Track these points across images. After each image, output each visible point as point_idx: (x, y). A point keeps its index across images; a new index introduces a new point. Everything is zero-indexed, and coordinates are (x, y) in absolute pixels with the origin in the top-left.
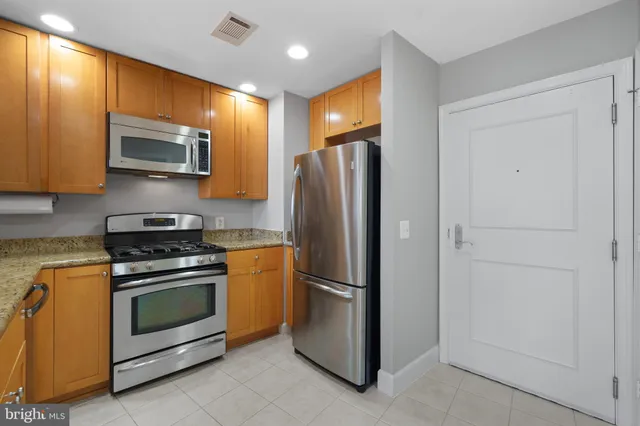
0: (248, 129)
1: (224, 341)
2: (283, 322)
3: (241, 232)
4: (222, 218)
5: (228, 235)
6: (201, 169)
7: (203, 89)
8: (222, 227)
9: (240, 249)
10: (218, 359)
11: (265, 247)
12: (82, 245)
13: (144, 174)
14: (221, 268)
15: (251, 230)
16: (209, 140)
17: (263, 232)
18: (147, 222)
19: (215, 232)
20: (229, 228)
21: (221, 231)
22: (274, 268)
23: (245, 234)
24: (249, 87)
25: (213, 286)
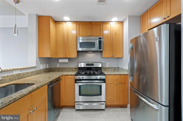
0: (115, 34)
1: (105, 105)
2: (128, 104)
3: (115, 68)
4: (108, 64)
5: (110, 69)
6: (99, 49)
7: (100, 24)
8: (108, 67)
9: (111, 75)
10: (103, 110)
11: (121, 75)
12: (74, 70)
13: (86, 52)
14: (104, 80)
15: (118, 68)
16: (102, 40)
17: (122, 69)
18: (87, 65)
19: (106, 68)
20: (110, 67)
21: (107, 68)
22: (125, 83)
23: (116, 69)
24: (115, 19)
25: (101, 86)
